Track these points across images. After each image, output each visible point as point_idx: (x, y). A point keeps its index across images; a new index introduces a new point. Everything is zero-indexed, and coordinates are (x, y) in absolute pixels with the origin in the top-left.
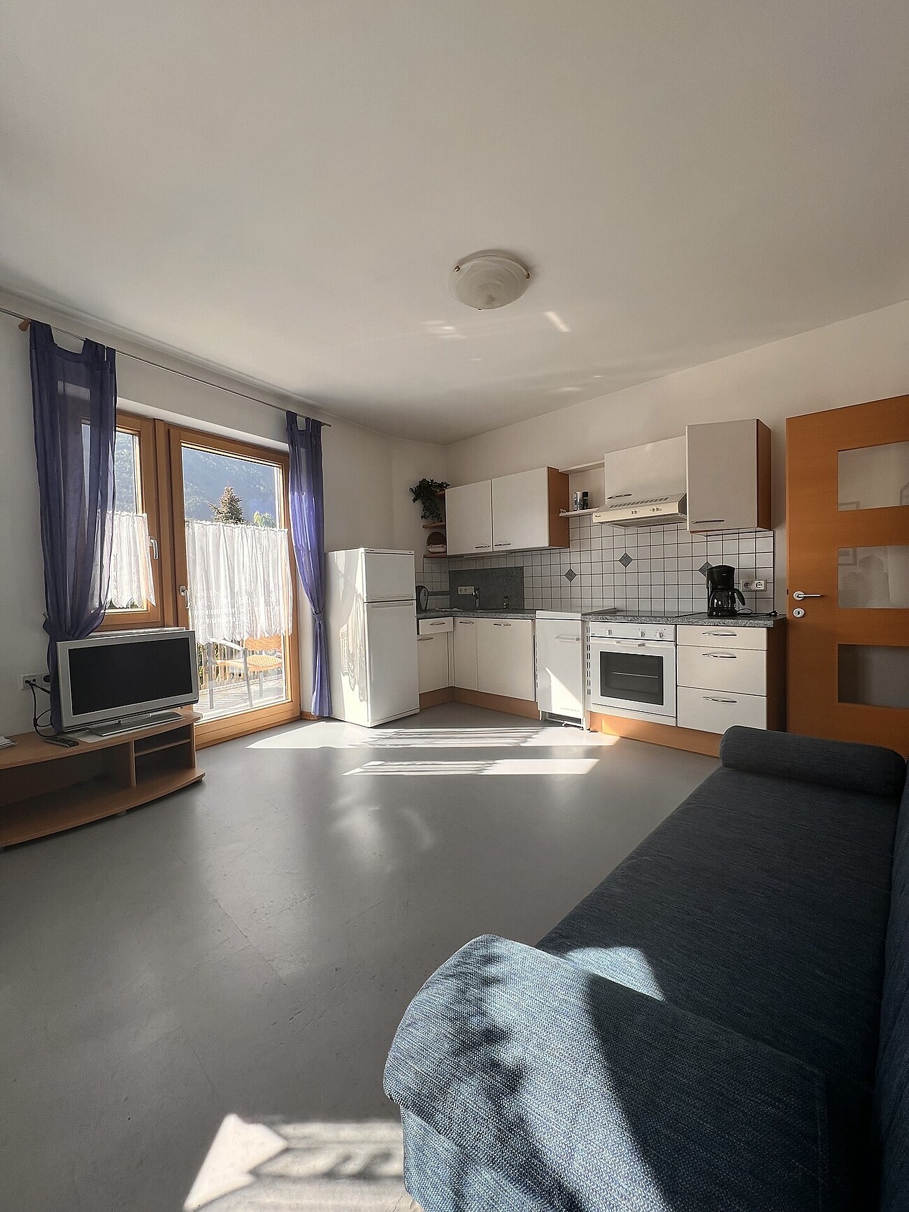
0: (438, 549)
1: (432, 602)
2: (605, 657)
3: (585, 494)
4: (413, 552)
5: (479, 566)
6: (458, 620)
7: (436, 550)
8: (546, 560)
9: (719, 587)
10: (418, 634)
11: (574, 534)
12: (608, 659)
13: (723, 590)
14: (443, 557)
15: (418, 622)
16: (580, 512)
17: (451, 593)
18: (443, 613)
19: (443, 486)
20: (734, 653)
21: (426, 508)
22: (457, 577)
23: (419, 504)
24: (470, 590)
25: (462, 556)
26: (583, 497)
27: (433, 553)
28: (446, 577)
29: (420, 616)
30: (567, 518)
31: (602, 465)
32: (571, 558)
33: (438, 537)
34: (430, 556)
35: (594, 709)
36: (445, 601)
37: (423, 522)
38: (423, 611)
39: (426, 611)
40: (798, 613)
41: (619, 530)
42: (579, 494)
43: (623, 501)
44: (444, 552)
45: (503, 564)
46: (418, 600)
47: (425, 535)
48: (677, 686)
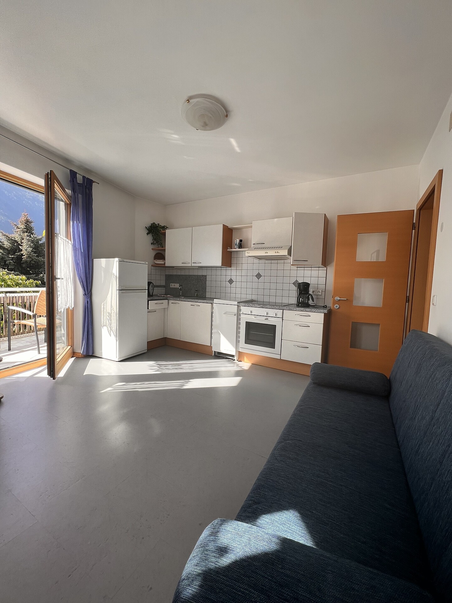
0: (160, 262)
1: (156, 291)
2: (248, 324)
3: (241, 241)
4: (147, 263)
5: (183, 273)
6: (171, 301)
7: (159, 263)
8: (219, 272)
9: (303, 292)
10: (148, 308)
11: (234, 261)
12: (249, 325)
13: (304, 294)
14: (163, 267)
15: (148, 302)
16: (238, 249)
17: (166, 286)
18: (162, 297)
19: (164, 228)
20: (309, 324)
21: (154, 239)
22: (170, 278)
23: (150, 236)
24: (177, 286)
25: (173, 267)
26: (240, 242)
27: (157, 264)
28: (163, 278)
29: (149, 299)
30: (231, 252)
31: (251, 227)
32: (232, 273)
33: (160, 255)
34: (155, 266)
35: (241, 350)
36: (162, 291)
37: (152, 247)
38: (151, 296)
39: (152, 296)
40: (337, 306)
41: (257, 261)
42: (238, 241)
43: (260, 246)
44: (164, 264)
45: (196, 273)
46: (148, 290)
47: (153, 254)
48: (282, 339)
